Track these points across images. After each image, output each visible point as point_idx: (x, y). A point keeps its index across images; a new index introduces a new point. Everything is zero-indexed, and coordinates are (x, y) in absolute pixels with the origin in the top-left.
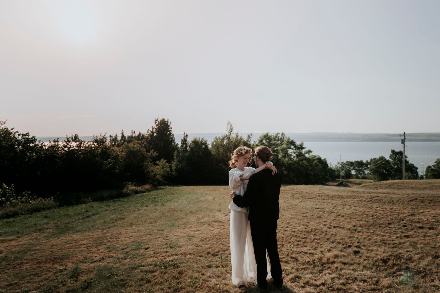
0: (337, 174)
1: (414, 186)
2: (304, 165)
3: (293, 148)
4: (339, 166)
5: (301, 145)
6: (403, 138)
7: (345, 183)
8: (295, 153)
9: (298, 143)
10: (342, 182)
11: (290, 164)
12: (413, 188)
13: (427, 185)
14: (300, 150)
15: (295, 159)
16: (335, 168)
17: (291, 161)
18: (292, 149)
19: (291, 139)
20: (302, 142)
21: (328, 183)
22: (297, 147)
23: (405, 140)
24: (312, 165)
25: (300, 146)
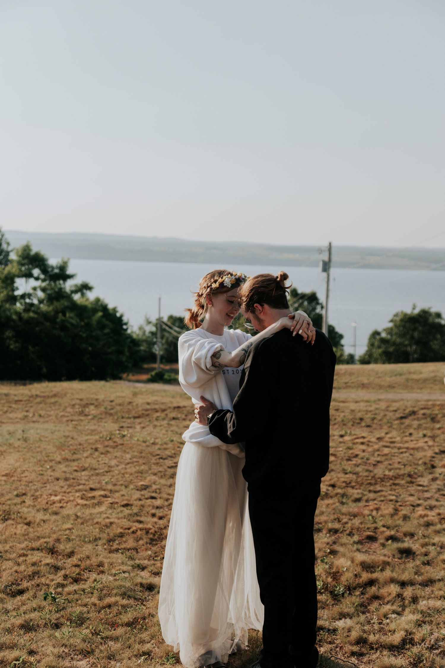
0: (145, 351)
1: (365, 381)
2: (69, 325)
3: (39, 275)
4: (151, 328)
5: (63, 268)
6: (326, 259)
7: (170, 376)
8: (44, 290)
9: (53, 261)
10: (161, 372)
11: (29, 322)
12: (363, 386)
13: (394, 378)
14: (57, 282)
15: (44, 307)
16: (138, 335)
17: (31, 314)
18: (37, 279)
19: (34, 250)
20: (65, 260)
21: (124, 376)
22: (51, 273)
23: (332, 264)
24: (88, 325)
25: (57, 271)
